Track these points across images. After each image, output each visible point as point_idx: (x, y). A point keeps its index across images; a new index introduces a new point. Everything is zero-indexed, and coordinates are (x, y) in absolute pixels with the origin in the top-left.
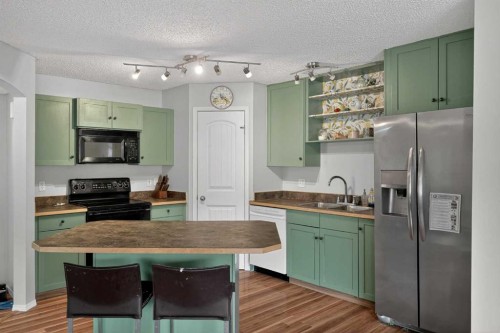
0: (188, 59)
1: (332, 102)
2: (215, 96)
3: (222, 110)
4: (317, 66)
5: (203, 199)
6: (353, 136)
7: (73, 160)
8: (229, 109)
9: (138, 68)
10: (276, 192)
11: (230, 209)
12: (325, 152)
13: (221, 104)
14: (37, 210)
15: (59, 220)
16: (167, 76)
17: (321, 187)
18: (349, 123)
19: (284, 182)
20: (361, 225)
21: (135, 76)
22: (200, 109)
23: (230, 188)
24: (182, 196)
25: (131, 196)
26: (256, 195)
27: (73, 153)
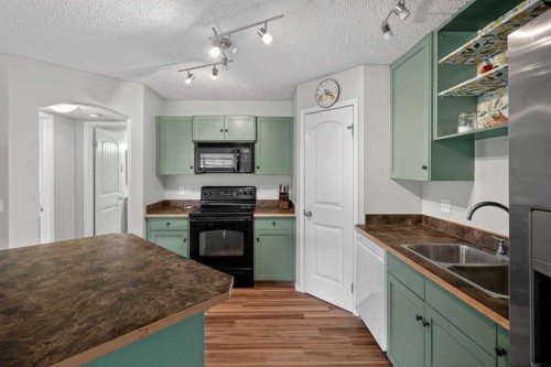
2: (320, 93)
3: (328, 108)
5: (309, 215)
7: (193, 170)
8: (337, 105)
9: (191, 72)
10: (408, 216)
11: (337, 231)
12: (483, 155)
13: (328, 101)
14: (148, 213)
15: (166, 222)
19: (424, 201)
21: (188, 81)
22: (308, 110)
26: (369, 218)
27: (193, 165)
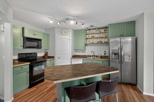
0: (67, 19)
1: (89, 35)
2: (62, 31)
3: (64, 35)
4: (93, 26)
5: (59, 58)
6: (96, 42)
8: (66, 35)
11: (66, 60)
12: (87, 46)
14: (13, 65)
15: (21, 67)
16: (60, 23)
17: (86, 53)
18: (94, 40)
19: (76, 53)
20: (103, 61)
22: (58, 34)
23: (66, 54)
24: (53, 57)
25: (37, 57)
26: (73, 56)
27: (22, 45)
